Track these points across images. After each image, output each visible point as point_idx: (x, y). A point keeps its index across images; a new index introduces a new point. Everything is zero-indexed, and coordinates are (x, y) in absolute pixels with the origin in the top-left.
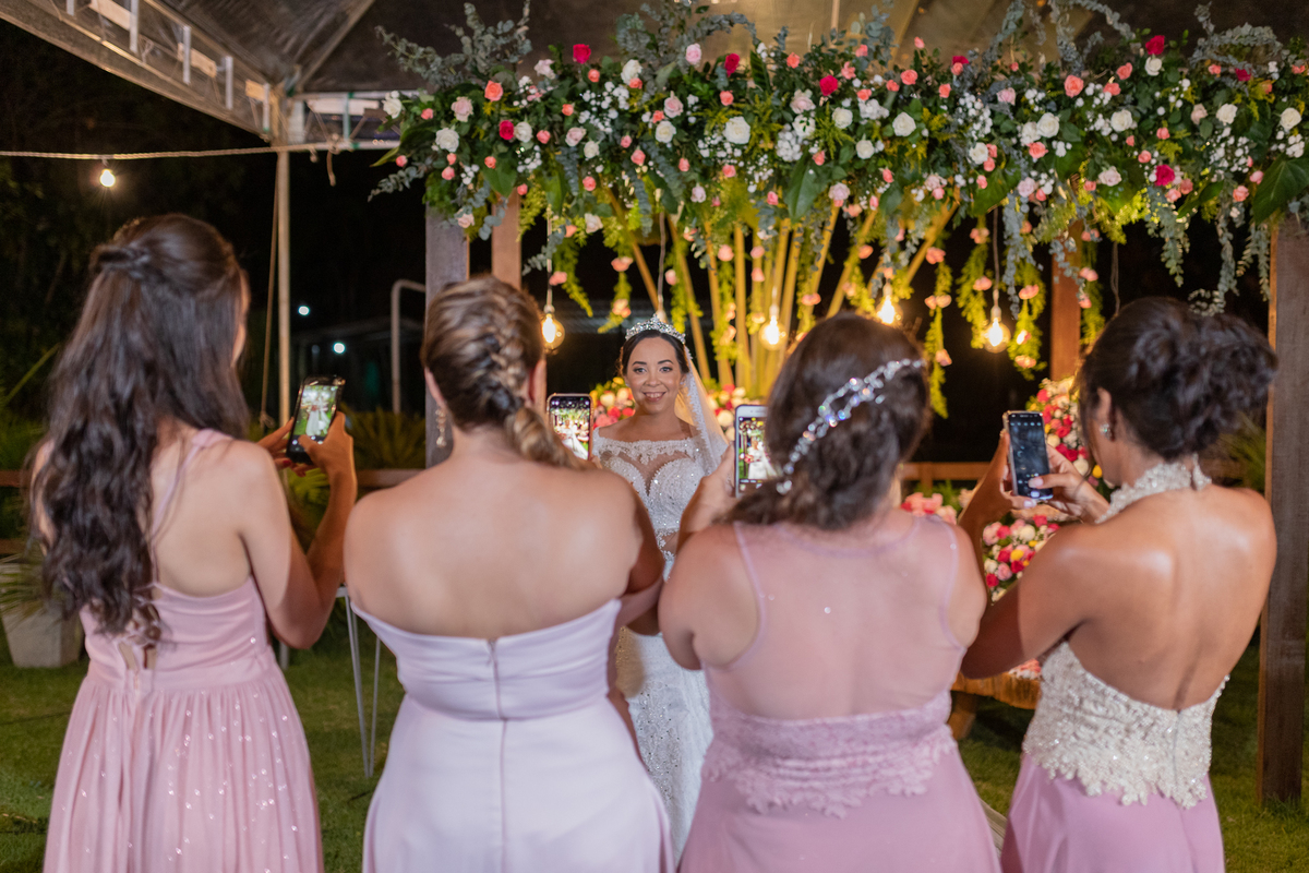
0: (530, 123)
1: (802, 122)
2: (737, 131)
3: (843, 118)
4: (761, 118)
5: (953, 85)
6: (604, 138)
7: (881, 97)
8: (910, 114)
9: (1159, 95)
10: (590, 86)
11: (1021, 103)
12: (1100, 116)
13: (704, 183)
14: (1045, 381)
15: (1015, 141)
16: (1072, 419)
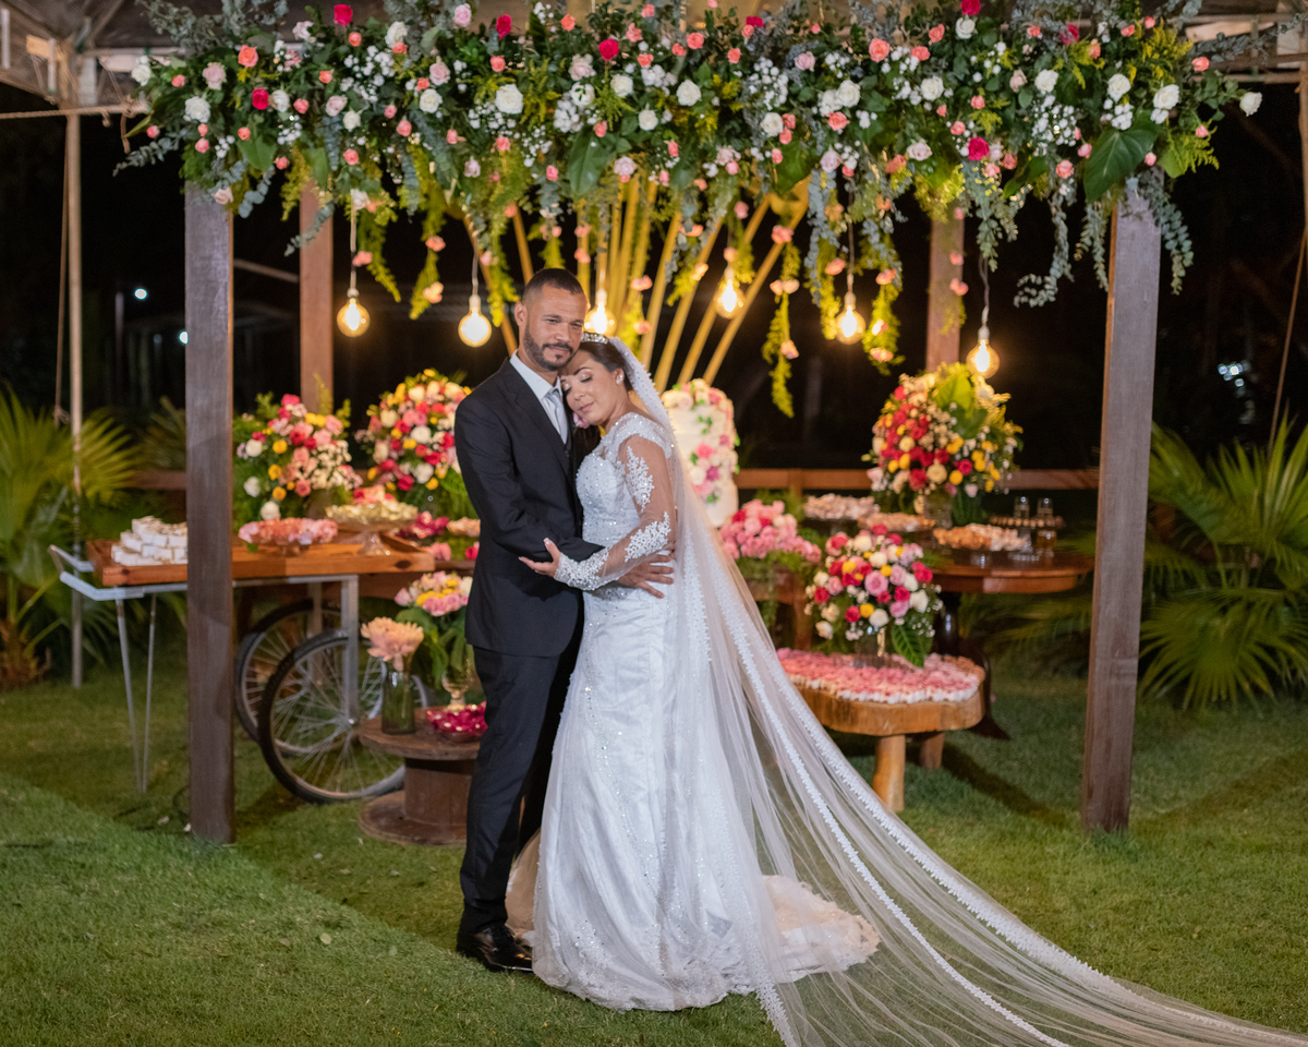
0: (289, 92)
1: (578, 90)
2: (509, 99)
3: (622, 85)
4: (535, 86)
5: (744, 50)
6: (367, 107)
7: (668, 63)
8: (696, 81)
9: (974, 59)
10: (352, 51)
11: (820, 68)
12: (907, 83)
13: (478, 156)
14: (904, 377)
15: (814, 110)
16: (929, 418)
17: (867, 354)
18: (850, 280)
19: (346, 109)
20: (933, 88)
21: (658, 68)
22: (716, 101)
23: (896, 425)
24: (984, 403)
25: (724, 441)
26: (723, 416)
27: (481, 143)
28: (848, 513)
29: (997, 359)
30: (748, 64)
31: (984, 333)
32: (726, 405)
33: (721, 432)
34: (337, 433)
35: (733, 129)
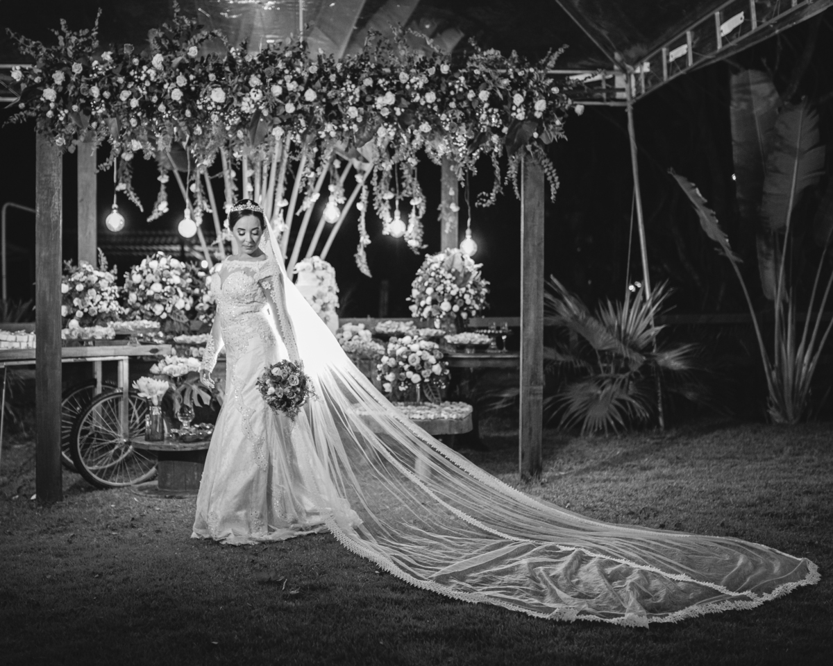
0: (99, 87)
1: (254, 92)
2: (218, 95)
3: (277, 90)
4: (231, 89)
5: (337, 75)
6: (142, 96)
7: (299, 80)
8: (314, 90)
9: (450, 84)
10: (134, 67)
11: (376, 85)
12: (418, 94)
13: (200, 124)
14: (427, 255)
15: (373, 106)
16: (441, 277)
17: (407, 243)
18: (397, 203)
19: (131, 97)
20: (431, 97)
21: (295, 82)
22: (324, 100)
23: (423, 281)
24: (470, 269)
25: (330, 290)
26: (330, 275)
27: (202, 117)
28: (399, 330)
29: (476, 246)
30: (340, 81)
31: (468, 232)
32: (331, 270)
33: (329, 285)
34: (111, 282)
35: (333, 115)
